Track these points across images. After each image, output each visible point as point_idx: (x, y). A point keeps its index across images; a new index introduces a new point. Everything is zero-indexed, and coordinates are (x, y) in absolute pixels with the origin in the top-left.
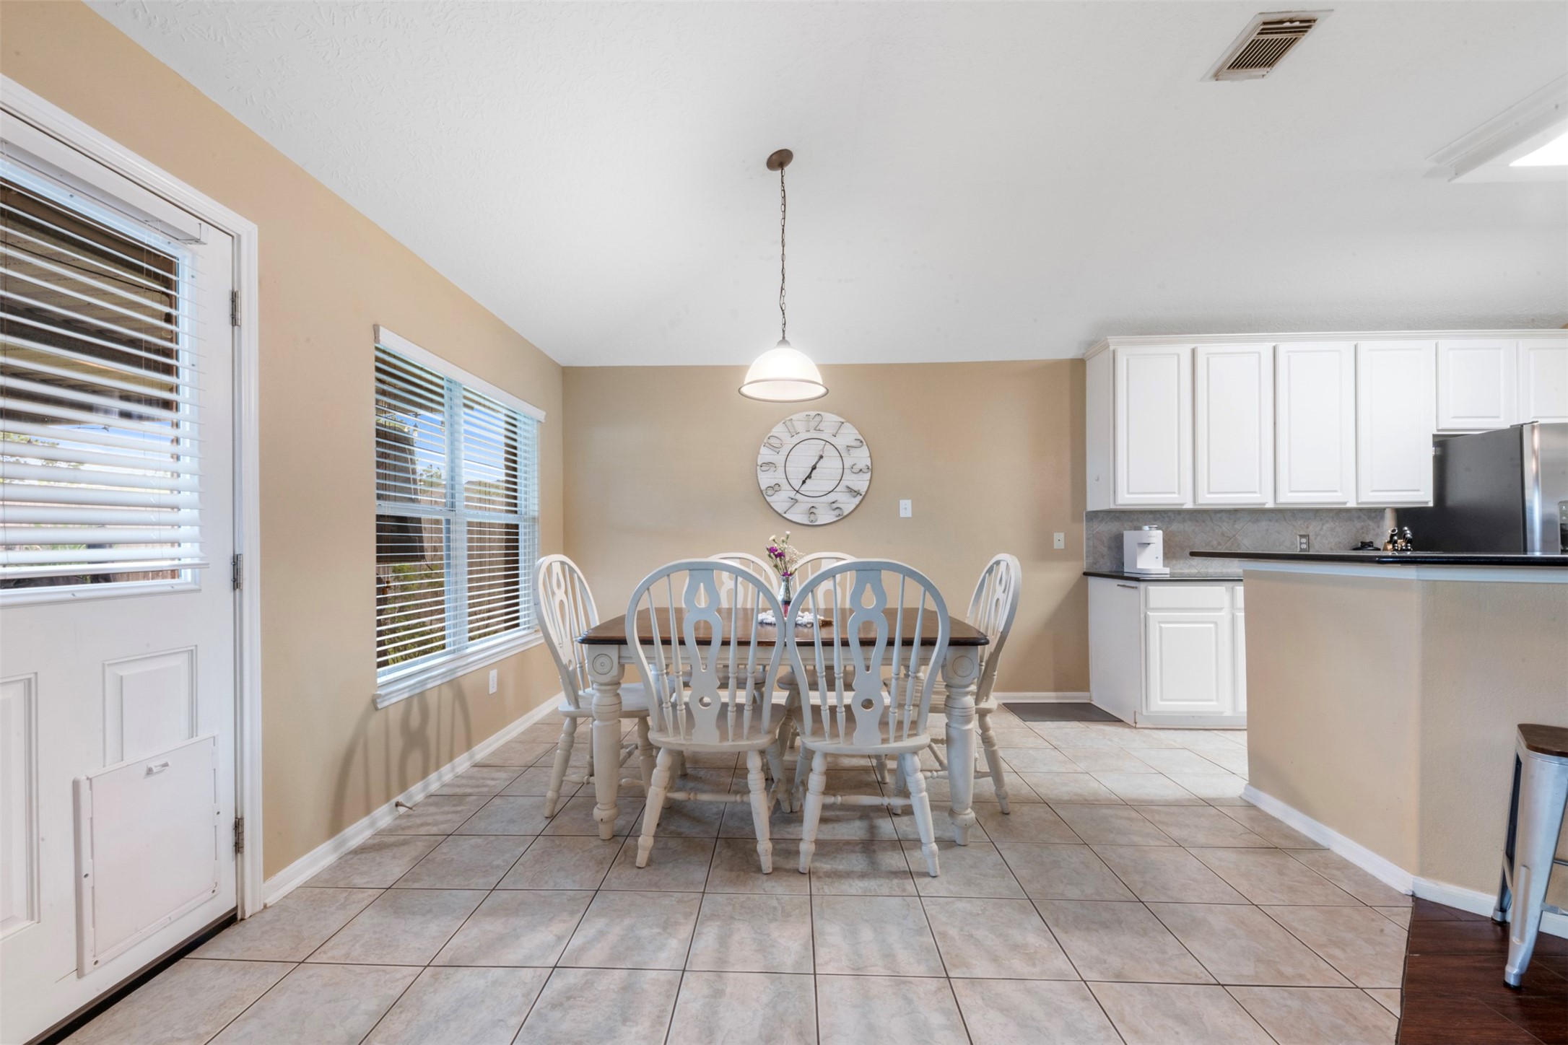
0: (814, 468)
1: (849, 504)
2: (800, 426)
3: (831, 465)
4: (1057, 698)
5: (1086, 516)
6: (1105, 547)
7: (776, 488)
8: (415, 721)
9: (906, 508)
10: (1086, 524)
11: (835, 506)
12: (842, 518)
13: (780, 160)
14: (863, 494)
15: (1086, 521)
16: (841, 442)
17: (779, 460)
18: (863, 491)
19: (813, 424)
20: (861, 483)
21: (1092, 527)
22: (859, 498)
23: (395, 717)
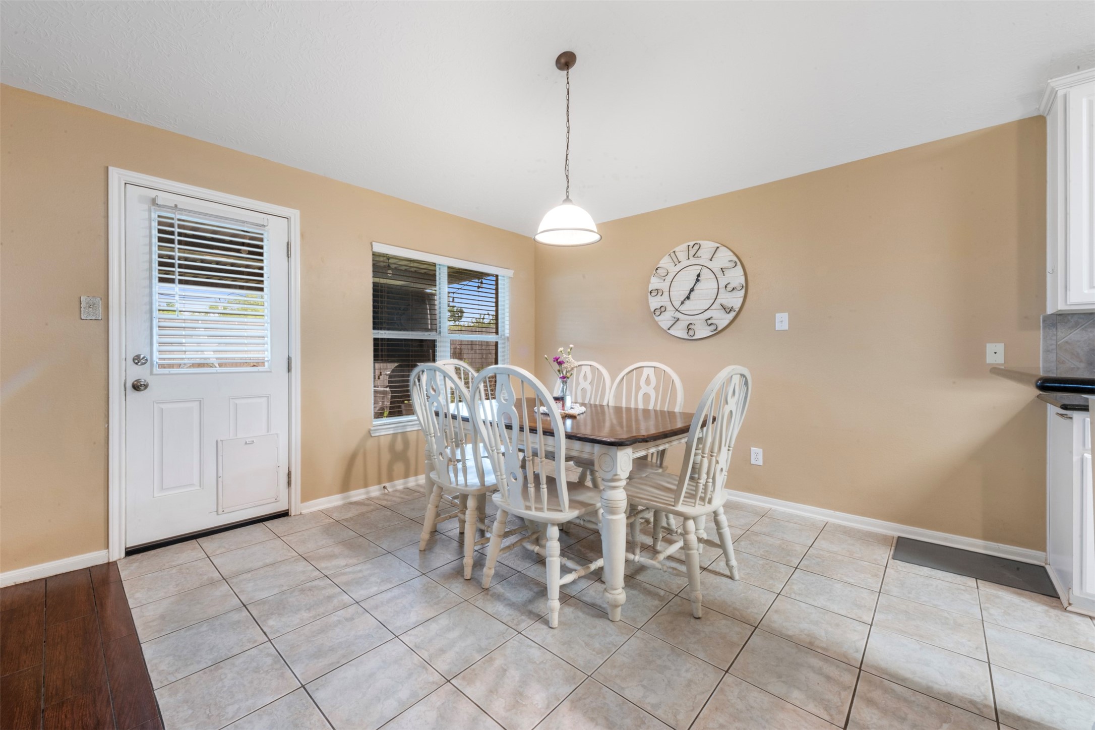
0: (692, 290)
1: (723, 320)
2: (682, 256)
3: (708, 286)
4: (985, 548)
5: (1044, 321)
6: (1081, 361)
7: (662, 309)
8: (399, 446)
9: (782, 321)
10: (1044, 332)
11: (709, 322)
12: (717, 333)
13: (566, 61)
14: (737, 310)
15: (1044, 328)
16: (716, 265)
17: (664, 286)
18: (737, 306)
19: (692, 252)
20: (735, 300)
21: (1056, 335)
22: (733, 314)
23: (384, 443)
